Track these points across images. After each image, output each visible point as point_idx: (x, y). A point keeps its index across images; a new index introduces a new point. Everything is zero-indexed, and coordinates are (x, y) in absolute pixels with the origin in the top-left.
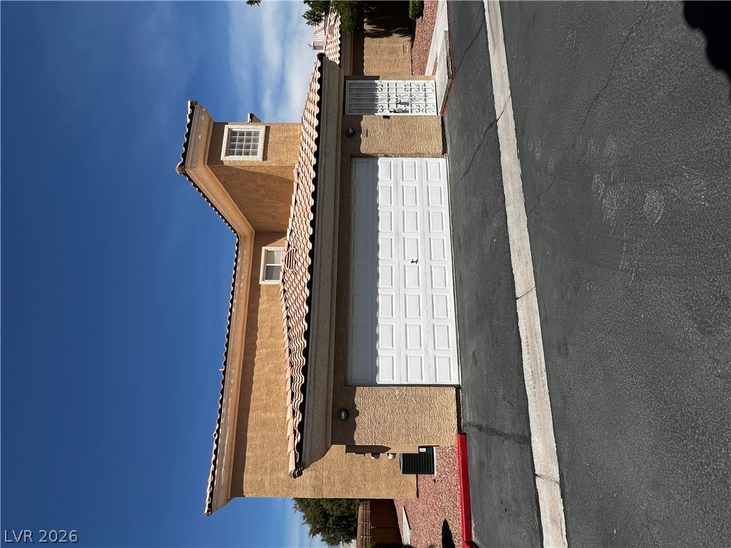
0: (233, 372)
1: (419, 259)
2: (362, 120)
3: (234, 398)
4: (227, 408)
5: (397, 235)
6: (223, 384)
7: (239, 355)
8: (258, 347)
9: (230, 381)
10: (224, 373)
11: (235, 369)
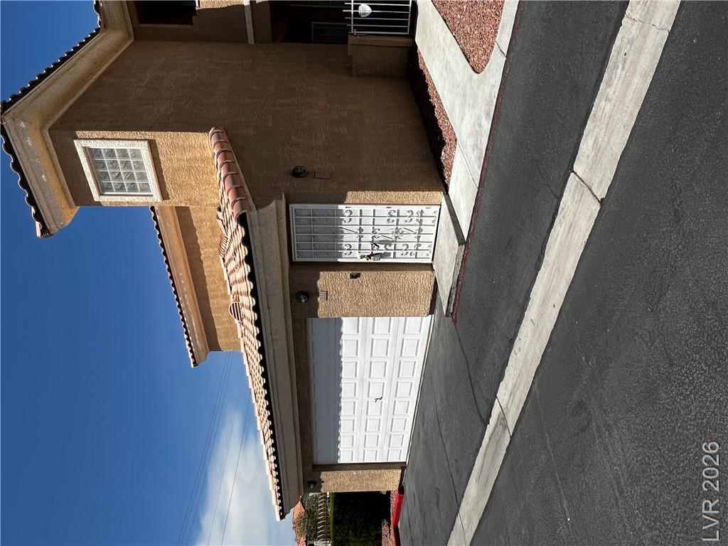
0: (181, 274)
1: (384, 397)
2: (318, 278)
3: (190, 294)
4: (185, 303)
5: (362, 380)
6: (174, 287)
7: (181, 258)
8: (202, 246)
9: (180, 283)
10: (171, 278)
11: (181, 272)
